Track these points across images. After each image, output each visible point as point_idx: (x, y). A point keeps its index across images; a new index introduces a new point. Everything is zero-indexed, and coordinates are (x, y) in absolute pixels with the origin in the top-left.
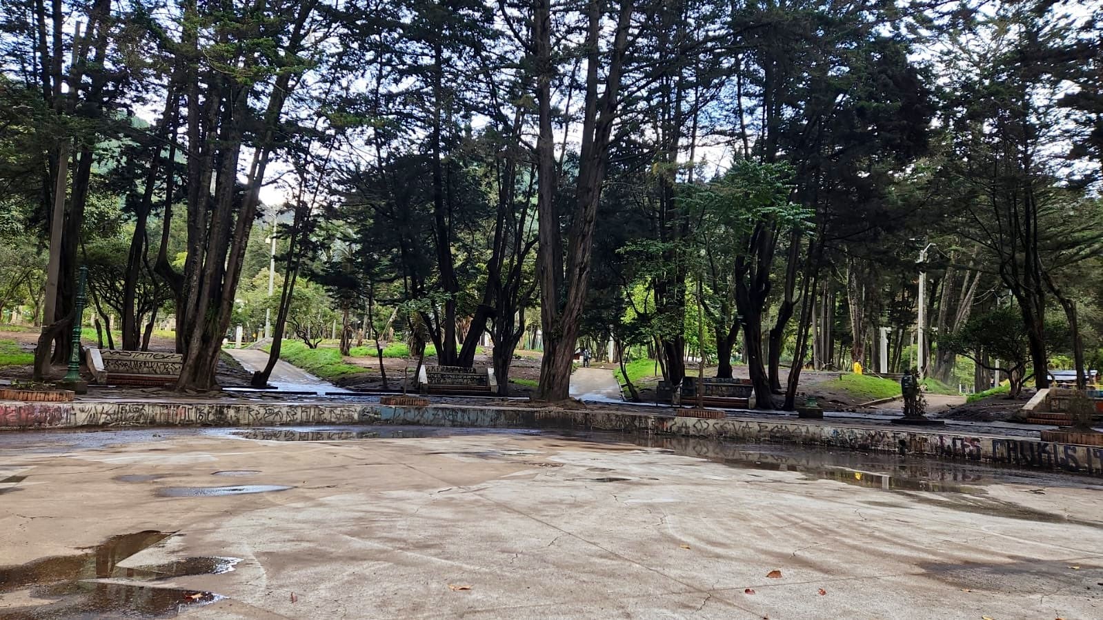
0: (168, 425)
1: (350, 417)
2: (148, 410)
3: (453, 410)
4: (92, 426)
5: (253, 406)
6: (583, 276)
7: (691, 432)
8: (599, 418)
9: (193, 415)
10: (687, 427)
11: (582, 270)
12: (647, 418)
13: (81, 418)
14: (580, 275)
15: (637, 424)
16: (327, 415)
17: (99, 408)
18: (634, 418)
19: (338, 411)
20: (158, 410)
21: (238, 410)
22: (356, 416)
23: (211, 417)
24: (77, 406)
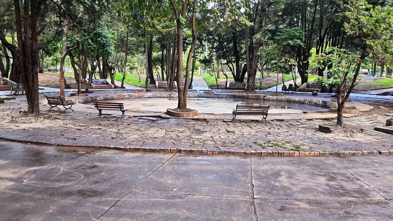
0: (161, 97)
1: (195, 96)
2: (158, 95)
3: (217, 94)
4: (149, 98)
5: (176, 94)
6: (256, 59)
7: (271, 99)
8: (251, 96)
9: (165, 96)
10: (270, 98)
11: (256, 57)
12: (261, 96)
13: (147, 96)
14: (255, 59)
15: (259, 97)
16: (191, 96)
17: (150, 94)
18: (258, 96)
19: (193, 95)
20: (159, 95)
21: (173, 94)
22: (197, 96)
23: (169, 96)
24: (146, 94)
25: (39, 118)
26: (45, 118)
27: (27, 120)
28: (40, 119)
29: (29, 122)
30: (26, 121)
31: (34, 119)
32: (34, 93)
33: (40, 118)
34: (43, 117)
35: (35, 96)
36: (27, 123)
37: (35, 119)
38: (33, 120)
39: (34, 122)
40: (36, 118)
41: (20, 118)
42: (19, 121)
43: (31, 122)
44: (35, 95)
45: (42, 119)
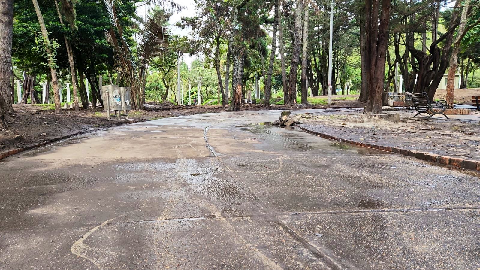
25: (373, 116)
26: (381, 117)
27: (358, 118)
28: (375, 118)
29: (360, 121)
30: (357, 120)
31: (366, 117)
32: (375, 82)
33: (375, 116)
34: (379, 116)
35: (376, 88)
36: (358, 122)
37: (368, 118)
38: (365, 119)
39: (366, 122)
40: (370, 117)
41: (352, 116)
42: (350, 120)
43: (363, 122)
44: (377, 86)
45: (377, 118)
